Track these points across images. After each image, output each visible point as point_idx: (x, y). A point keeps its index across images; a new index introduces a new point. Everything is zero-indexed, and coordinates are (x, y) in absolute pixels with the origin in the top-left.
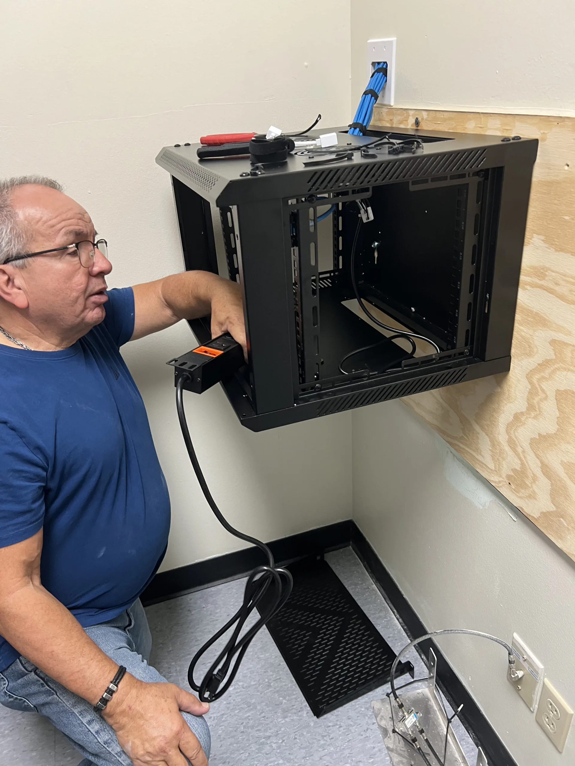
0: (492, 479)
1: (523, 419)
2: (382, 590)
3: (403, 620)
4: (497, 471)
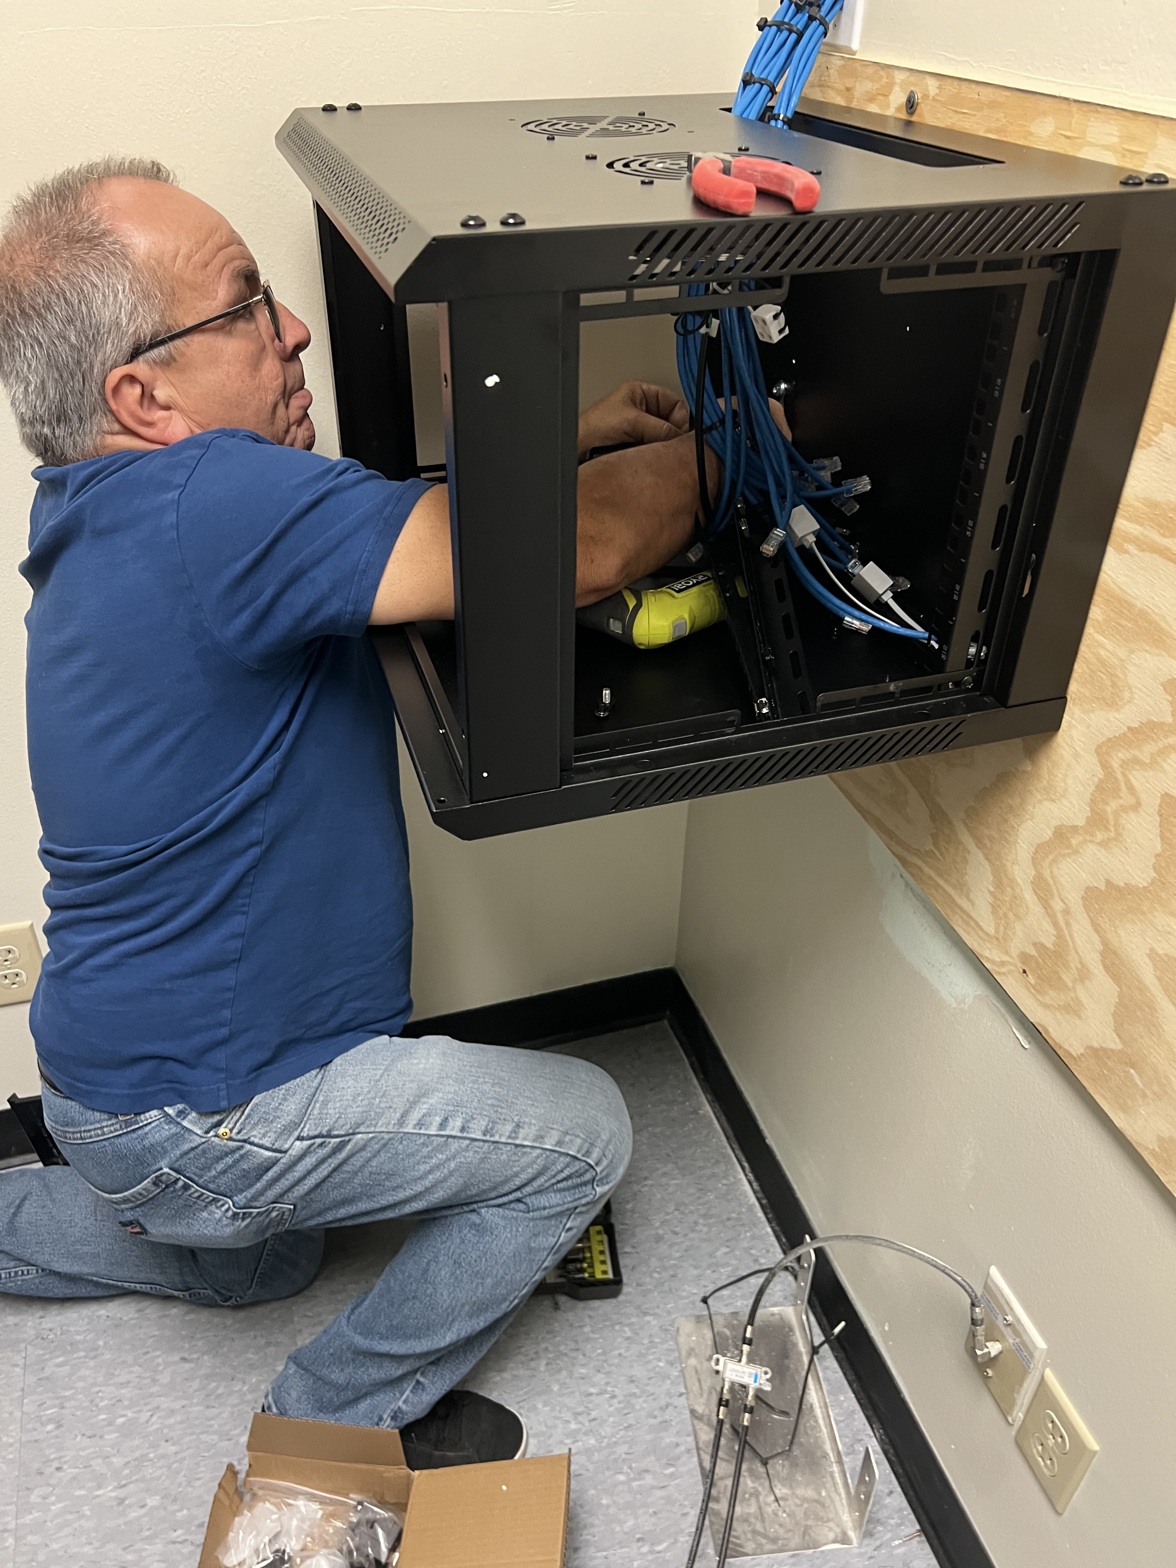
0: (986, 953)
1: (1074, 842)
2: (723, 1118)
3: (760, 1185)
4: (1001, 941)
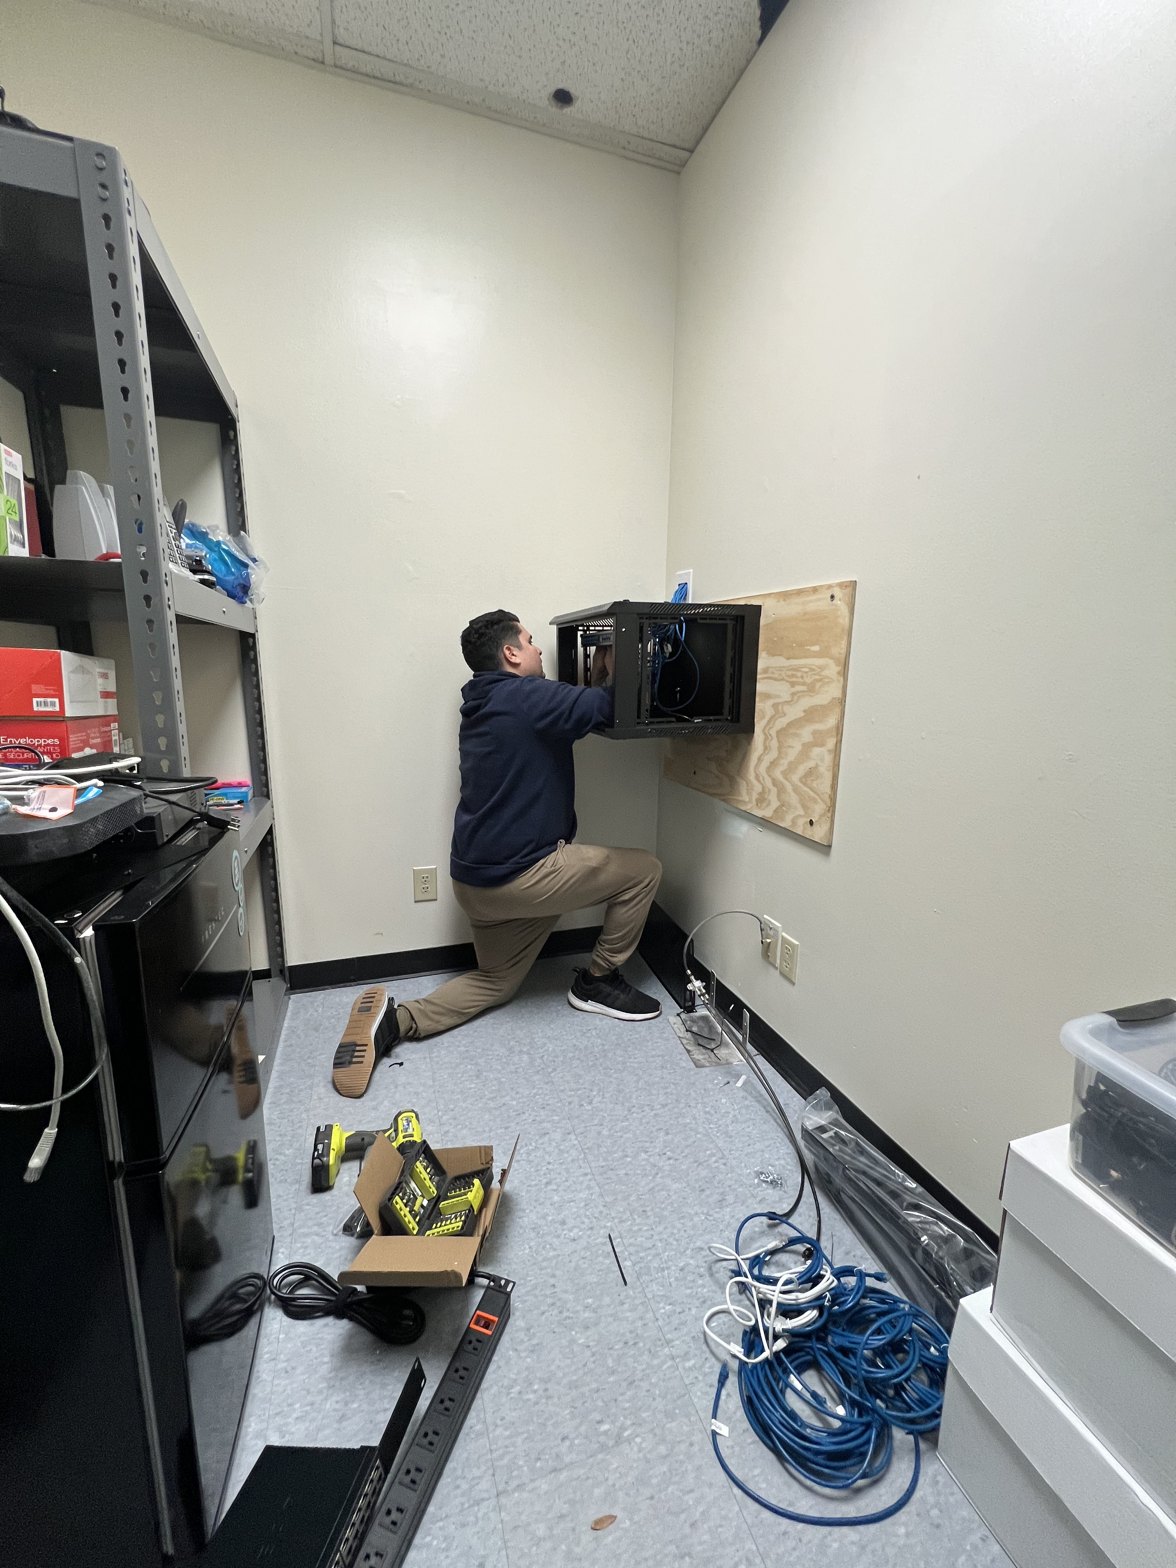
0: (747, 809)
1: (761, 759)
4: (749, 802)
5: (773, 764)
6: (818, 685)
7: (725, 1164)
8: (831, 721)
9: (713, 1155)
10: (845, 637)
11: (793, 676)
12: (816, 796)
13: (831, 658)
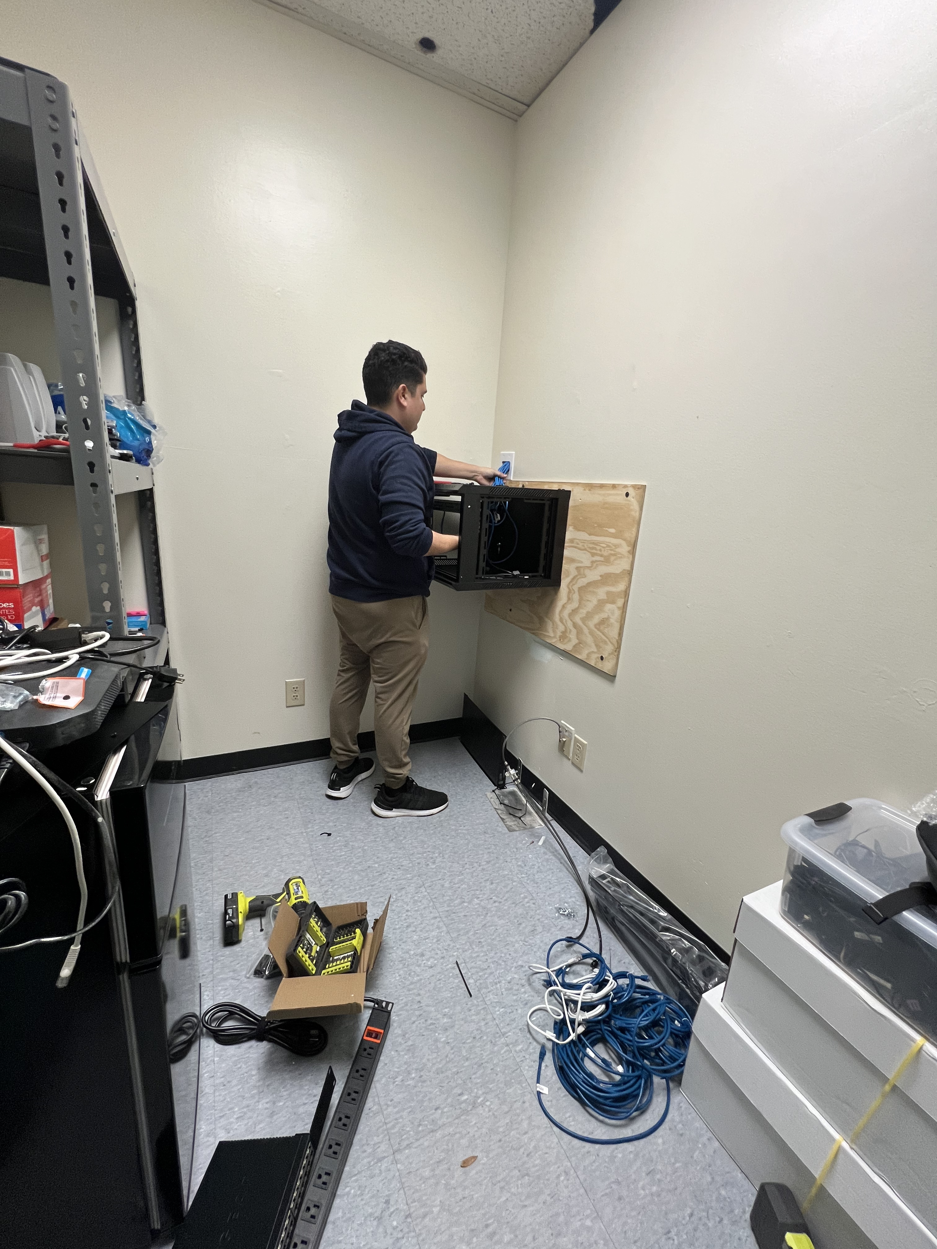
0: (553, 643)
1: (565, 607)
4: (554, 637)
5: (574, 611)
6: (612, 558)
7: (534, 904)
8: (621, 587)
9: (525, 897)
10: (636, 526)
11: (593, 548)
12: (607, 640)
13: (625, 540)
